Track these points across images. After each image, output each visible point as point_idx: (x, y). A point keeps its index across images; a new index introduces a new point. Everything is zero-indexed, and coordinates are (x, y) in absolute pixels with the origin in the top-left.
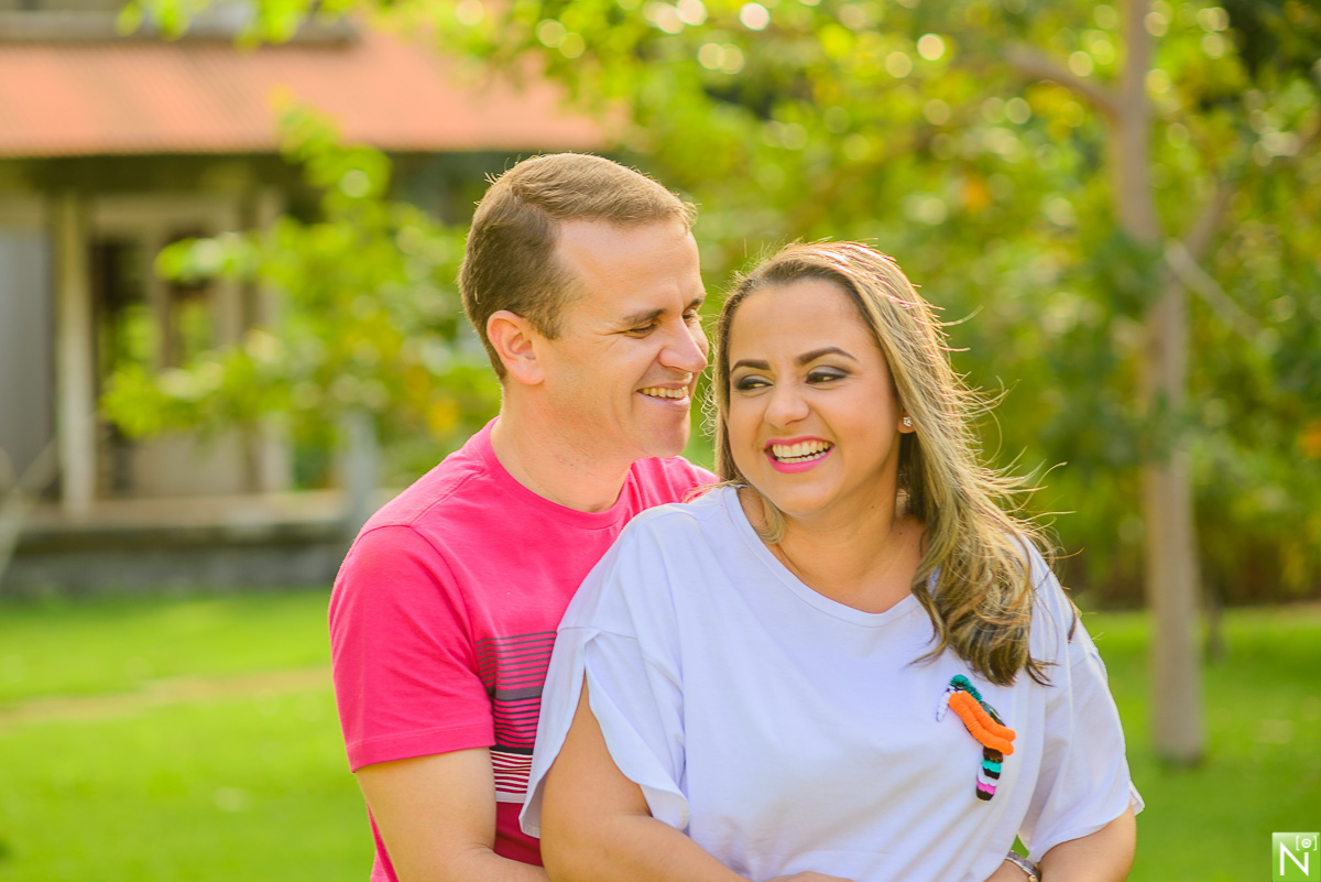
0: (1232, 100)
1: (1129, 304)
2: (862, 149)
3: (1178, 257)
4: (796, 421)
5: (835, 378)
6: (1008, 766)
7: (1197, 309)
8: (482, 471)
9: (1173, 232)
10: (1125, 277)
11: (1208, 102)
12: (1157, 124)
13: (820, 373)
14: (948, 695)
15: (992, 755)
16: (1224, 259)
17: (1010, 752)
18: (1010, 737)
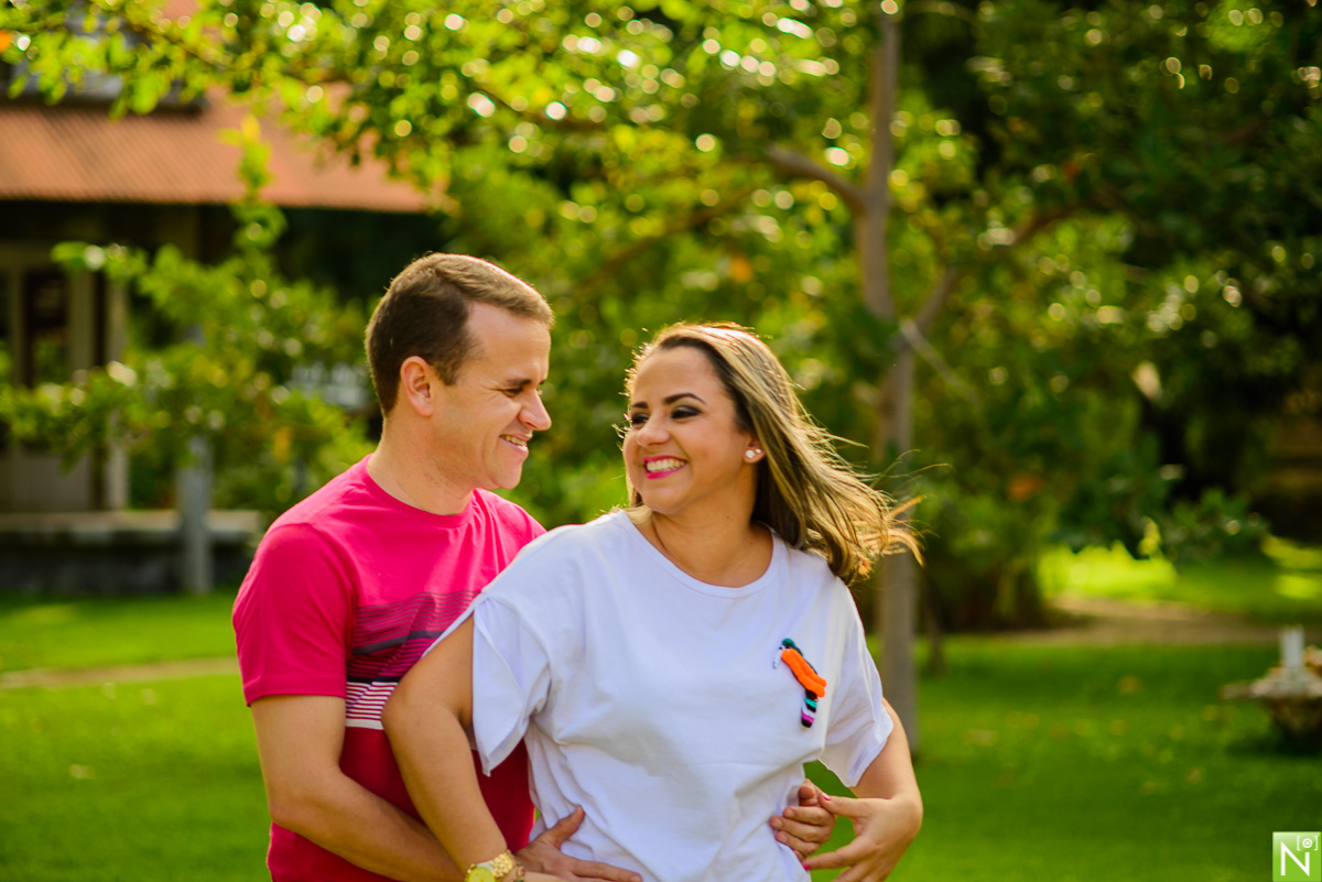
0: (963, 196)
1: (867, 370)
2: (646, 227)
3: (909, 328)
4: (659, 444)
5: (690, 414)
6: (823, 704)
7: (925, 375)
8: (360, 486)
9: (907, 309)
10: (865, 348)
11: (940, 198)
12: (898, 213)
13: (682, 411)
14: (781, 652)
15: (811, 695)
16: (958, 331)
17: (822, 695)
18: (823, 683)
